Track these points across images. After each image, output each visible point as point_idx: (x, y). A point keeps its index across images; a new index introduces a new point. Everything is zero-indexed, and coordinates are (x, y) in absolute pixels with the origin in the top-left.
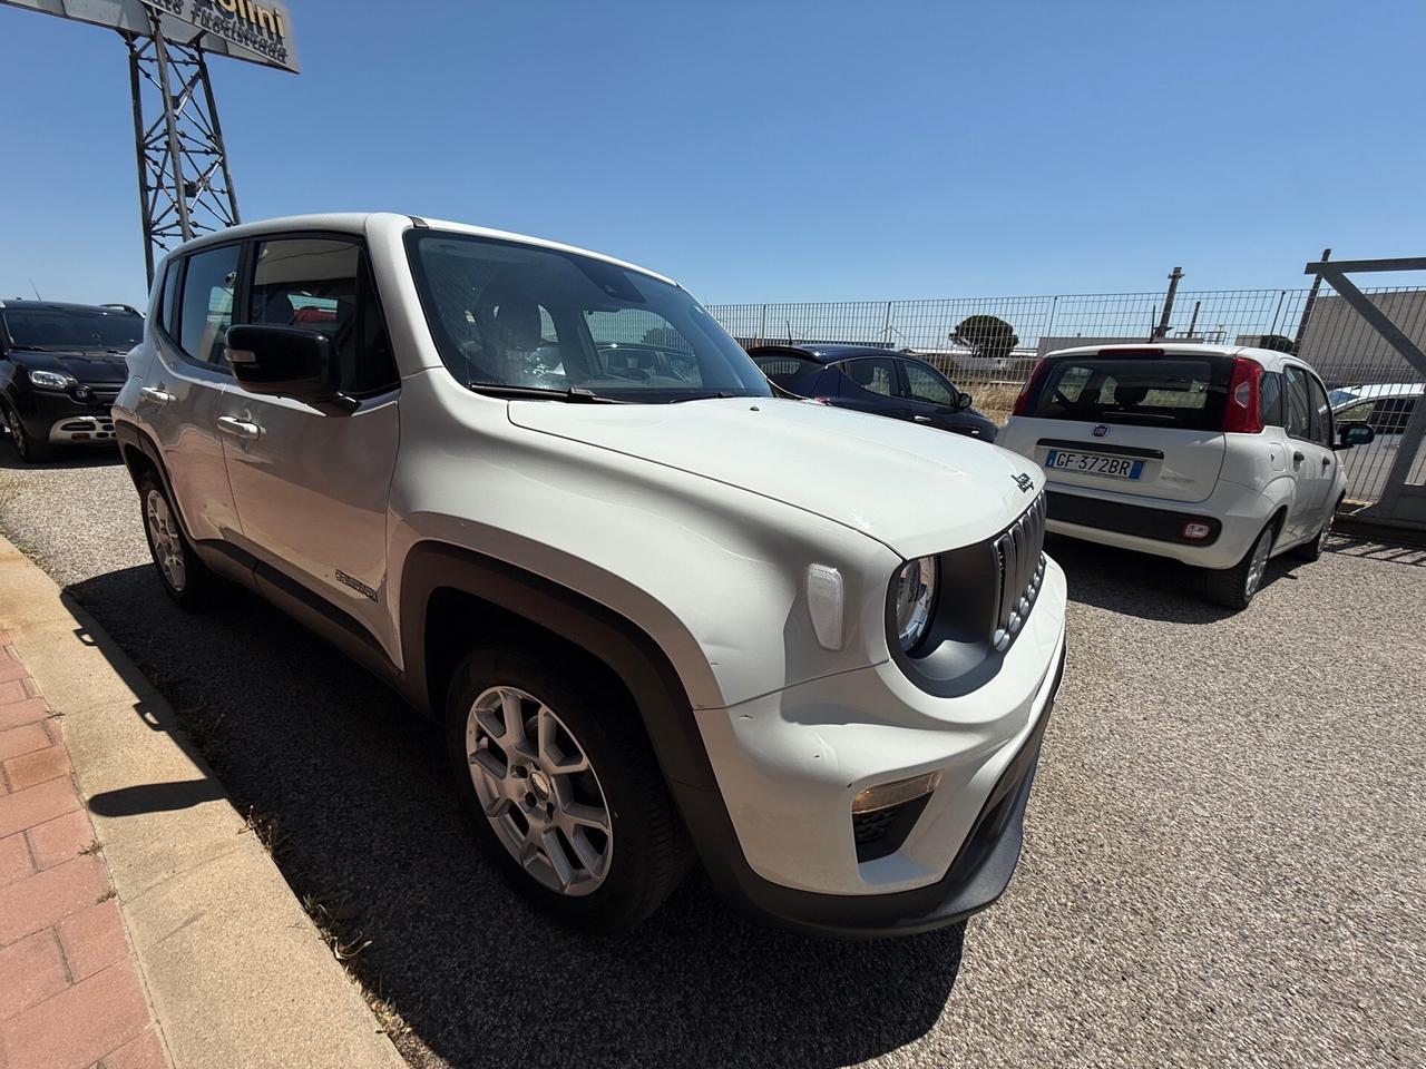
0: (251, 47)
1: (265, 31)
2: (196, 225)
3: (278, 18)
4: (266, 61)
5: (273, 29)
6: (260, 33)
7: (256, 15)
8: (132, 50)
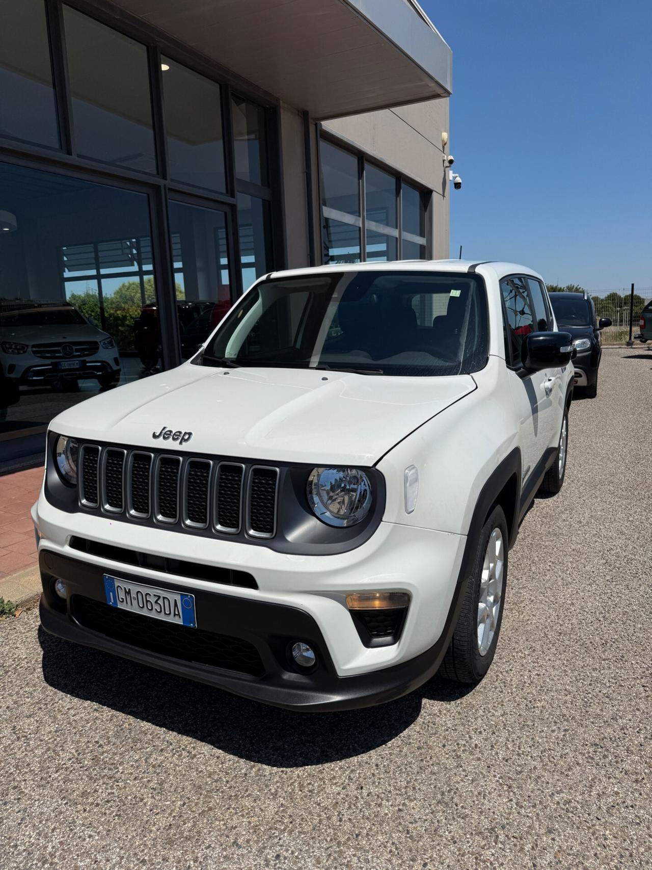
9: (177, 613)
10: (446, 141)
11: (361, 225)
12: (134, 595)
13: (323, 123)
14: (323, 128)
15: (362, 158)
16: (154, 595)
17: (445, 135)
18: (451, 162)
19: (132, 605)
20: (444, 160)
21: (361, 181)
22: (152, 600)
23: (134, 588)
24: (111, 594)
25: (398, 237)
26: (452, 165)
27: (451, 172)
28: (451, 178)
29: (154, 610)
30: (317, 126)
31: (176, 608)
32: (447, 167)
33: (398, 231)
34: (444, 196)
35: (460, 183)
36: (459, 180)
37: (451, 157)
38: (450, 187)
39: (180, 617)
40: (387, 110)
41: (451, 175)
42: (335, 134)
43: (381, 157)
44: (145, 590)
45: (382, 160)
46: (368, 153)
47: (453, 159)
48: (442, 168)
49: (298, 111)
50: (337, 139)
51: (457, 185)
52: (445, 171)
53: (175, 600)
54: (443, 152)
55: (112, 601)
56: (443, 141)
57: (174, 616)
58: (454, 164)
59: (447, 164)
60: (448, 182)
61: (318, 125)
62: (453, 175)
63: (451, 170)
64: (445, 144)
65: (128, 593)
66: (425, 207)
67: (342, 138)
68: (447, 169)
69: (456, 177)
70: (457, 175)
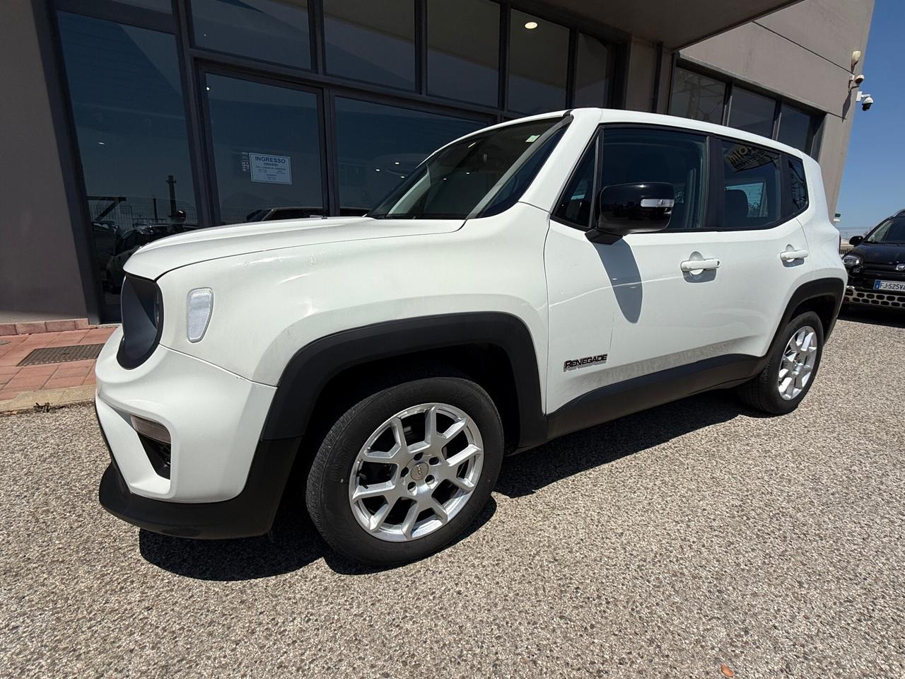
10: (856, 60)
13: (681, 51)
14: (682, 57)
15: (730, 83)
17: (857, 54)
18: (859, 81)
20: (850, 81)
21: (726, 106)
26: (861, 85)
27: (858, 93)
28: (858, 99)
30: (674, 56)
32: (853, 87)
34: (843, 118)
35: (871, 104)
36: (870, 100)
37: (860, 77)
40: (751, 24)
41: (858, 96)
42: (696, 62)
43: (755, 81)
45: (756, 84)
47: (863, 78)
48: (847, 90)
49: (653, 44)
50: (699, 66)
51: (866, 107)
52: (850, 92)
54: (851, 73)
56: (853, 61)
59: (853, 84)
60: (852, 104)
61: (676, 55)
62: (862, 96)
63: (858, 90)
64: (855, 63)
66: (814, 130)
67: (704, 65)
68: (853, 90)
69: (866, 97)
70: (868, 95)
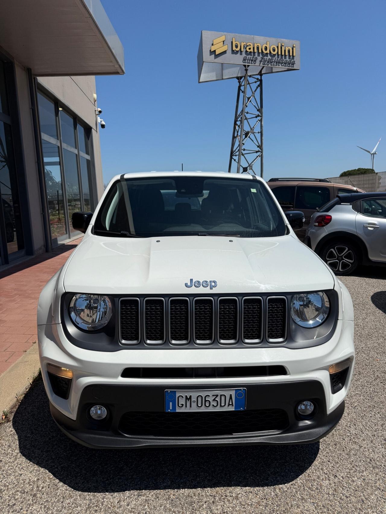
0: (280, 66)
1: (287, 57)
2: (244, 150)
3: (294, 48)
4: (286, 69)
5: (291, 54)
6: (285, 58)
7: (285, 51)
8: (240, 83)
9: (231, 403)
10: (96, 99)
11: (59, 145)
12: (194, 399)
13: (38, 78)
14: (38, 81)
15: (57, 103)
16: (213, 395)
17: (95, 96)
18: (100, 112)
19: (191, 407)
20: (95, 111)
21: (57, 118)
22: (211, 399)
23: (194, 394)
24: (171, 403)
25: (77, 154)
26: (100, 114)
27: (99, 118)
28: (99, 122)
29: (211, 405)
30: (35, 80)
31: (231, 400)
32: (97, 115)
33: (77, 150)
34: (97, 131)
35: (104, 125)
36: (103, 123)
37: (99, 109)
38: (99, 126)
39: (233, 406)
41: (99, 120)
42: (44, 86)
43: (68, 104)
44: (203, 394)
46: (62, 101)
47: (101, 110)
48: (95, 115)
49: (24, 68)
50: (46, 89)
51: (103, 126)
52: (96, 117)
53: (231, 395)
54: (95, 106)
55: (171, 408)
56: (94, 99)
57: (228, 406)
58: (102, 113)
59: (97, 113)
60: (98, 123)
61: (35, 78)
62: (100, 120)
63: (99, 117)
64: (95, 101)
65: (189, 399)
66: (88, 137)
68: (97, 116)
69: (102, 121)
70: (102, 120)
